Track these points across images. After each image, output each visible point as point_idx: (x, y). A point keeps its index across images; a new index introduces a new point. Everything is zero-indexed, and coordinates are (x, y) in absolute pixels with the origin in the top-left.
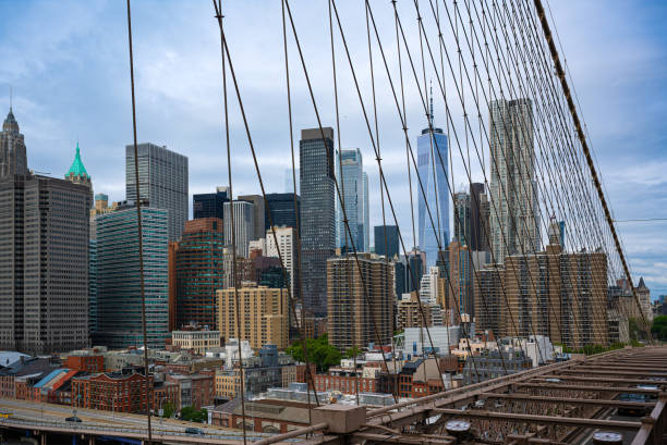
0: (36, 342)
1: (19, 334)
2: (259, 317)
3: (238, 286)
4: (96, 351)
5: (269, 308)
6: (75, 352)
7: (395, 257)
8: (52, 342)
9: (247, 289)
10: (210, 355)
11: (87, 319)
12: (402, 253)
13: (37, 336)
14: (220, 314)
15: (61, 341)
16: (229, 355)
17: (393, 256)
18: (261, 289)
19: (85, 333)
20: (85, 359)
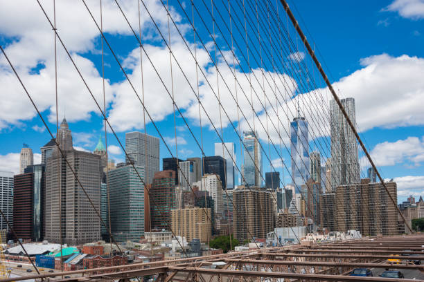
0: (72, 239)
1: (64, 235)
2: (194, 224)
3: (183, 207)
4: (99, 243)
5: (200, 218)
6: (88, 244)
7: (277, 189)
8: (81, 239)
9: (188, 209)
10: (163, 245)
11: (99, 226)
12: (281, 187)
13: (73, 236)
14: (173, 222)
15: (85, 238)
16: (174, 244)
17: (276, 188)
18: (195, 208)
19: (98, 233)
20: (94, 248)
